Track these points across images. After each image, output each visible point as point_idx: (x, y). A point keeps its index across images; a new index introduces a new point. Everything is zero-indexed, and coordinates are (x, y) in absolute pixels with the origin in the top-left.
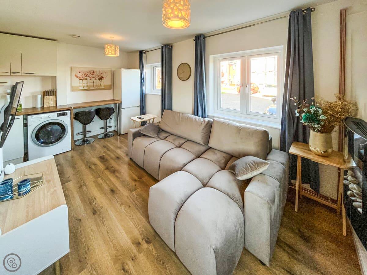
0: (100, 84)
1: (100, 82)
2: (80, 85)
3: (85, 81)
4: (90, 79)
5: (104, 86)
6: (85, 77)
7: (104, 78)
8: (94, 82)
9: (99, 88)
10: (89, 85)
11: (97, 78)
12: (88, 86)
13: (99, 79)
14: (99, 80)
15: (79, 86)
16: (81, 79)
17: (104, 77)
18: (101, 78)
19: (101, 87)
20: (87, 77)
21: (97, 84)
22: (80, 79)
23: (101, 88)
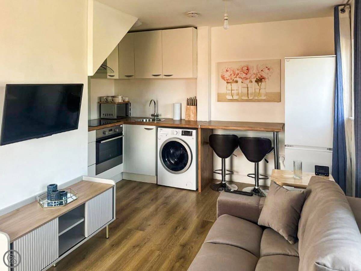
0: (257, 91)
1: (258, 87)
2: (228, 92)
3: (234, 86)
4: (242, 82)
5: (266, 94)
6: (235, 78)
7: (267, 80)
8: (248, 88)
9: (256, 98)
10: (240, 92)
11: (254, 80)
12: (238, 94)
13: (256, 81)
14: (256, 84)
15: (226, 94)
16: (229, 81)
17: (267, 78)
18: (260, 80)
19: (260, 96)
20: (238, 79)
21: (254, 91)
22: (228, 83)
23: (260, 98)
